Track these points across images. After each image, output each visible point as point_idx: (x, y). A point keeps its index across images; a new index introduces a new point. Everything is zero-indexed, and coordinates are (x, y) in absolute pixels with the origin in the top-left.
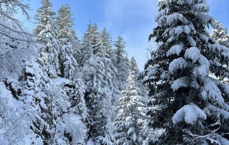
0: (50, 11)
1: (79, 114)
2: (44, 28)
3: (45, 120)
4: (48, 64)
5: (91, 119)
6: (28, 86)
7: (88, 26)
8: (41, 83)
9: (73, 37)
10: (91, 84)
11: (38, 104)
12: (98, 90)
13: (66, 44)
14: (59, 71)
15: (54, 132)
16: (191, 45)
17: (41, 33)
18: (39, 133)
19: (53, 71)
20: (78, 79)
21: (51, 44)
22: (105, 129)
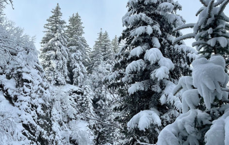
0: (60, 20)
1: (87, 120)
2: (54, 36)
3: (42, 126)
4: (57, 71)
5: (100, 126)
6: (24, 92)
7: (99, 34)
8: (39, 89)
9: (82, 45)
10: (100, 91)
11: (34, 111)
12: (106, 97)
13: (75, 51)
14: (68, 78)
15: (52, 138)
16: (154, 46)
17: (50, 41)
18: (34, 140)
19: (61, 78)
20: (86, 86)
21: (60, 52)
22: (113, 136)
